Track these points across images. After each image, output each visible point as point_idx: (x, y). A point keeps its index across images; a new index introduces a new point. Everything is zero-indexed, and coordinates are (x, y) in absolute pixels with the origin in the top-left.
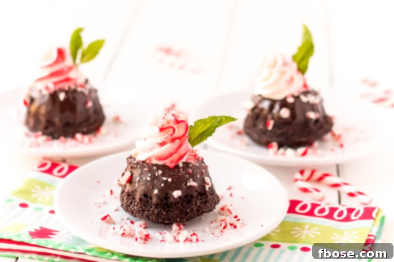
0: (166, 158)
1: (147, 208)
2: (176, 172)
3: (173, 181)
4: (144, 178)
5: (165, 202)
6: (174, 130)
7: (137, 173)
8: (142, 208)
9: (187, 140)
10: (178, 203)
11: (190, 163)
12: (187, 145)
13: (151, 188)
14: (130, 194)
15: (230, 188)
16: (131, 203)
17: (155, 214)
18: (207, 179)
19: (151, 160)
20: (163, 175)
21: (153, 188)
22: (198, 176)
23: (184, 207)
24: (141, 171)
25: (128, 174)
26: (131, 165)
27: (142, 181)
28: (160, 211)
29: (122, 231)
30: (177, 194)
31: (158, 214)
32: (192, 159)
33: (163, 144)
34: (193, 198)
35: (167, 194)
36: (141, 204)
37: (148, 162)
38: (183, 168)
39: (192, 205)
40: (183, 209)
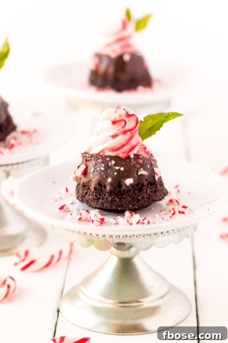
0: (118, 149)
1: (101, 196)
2: (128, 163)
3: (125, 171)
4: (98, 169)
5: (118, 189)
6: (126, 123)
7: (91, 165)
8: (96, 196)
9: (137, 132)
10: (130, 190)
11: (141, 155)
12: (137, 138)
13: (105, 177)
14: (85, 185)
15: (177, 187)
16: (86, 193)
17: (109, 202)
18: (156, 170)
19: (104, 152)
20: (115, 165)
21: (107, 177)
22: (148, 166)
23: (135, 194)
24: (95, 162)
25: (83, 167)
26: (86, 158)
27: (97, 172)
28: (114, 198)
29: (79, 216)
30: (129, 181)
31: (112, 201)
32: (142, 151)
33: (114, 136)
34: (144, 186)
35: (120, 182)
36: (96, 193)
37: (101, 154)
38: (134, 159)
39: (143, 192)
40: (134, 196)
